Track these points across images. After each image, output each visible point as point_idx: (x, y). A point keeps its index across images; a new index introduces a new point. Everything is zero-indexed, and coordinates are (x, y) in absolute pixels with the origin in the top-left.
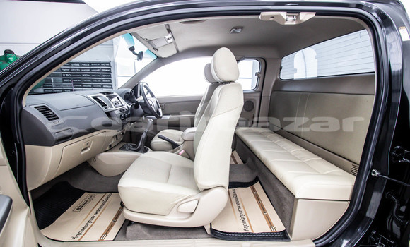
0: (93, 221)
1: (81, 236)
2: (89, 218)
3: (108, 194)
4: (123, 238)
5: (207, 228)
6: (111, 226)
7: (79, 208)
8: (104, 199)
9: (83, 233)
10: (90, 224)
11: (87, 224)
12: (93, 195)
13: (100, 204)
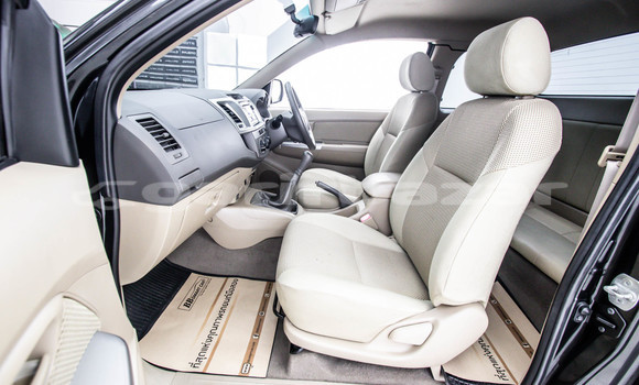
0: (218, 332)
1: (204, 362)
2: (210, 326)
3: (231, 280)
4: (282, 374)
5: (436, 372)
6: (253, 345)
7: (189, 303)
8: (227, 288)
9: (208, 354)
10: (215, 338)
11: (210, 338)
12: (206, 278)
13: (222, 299)
